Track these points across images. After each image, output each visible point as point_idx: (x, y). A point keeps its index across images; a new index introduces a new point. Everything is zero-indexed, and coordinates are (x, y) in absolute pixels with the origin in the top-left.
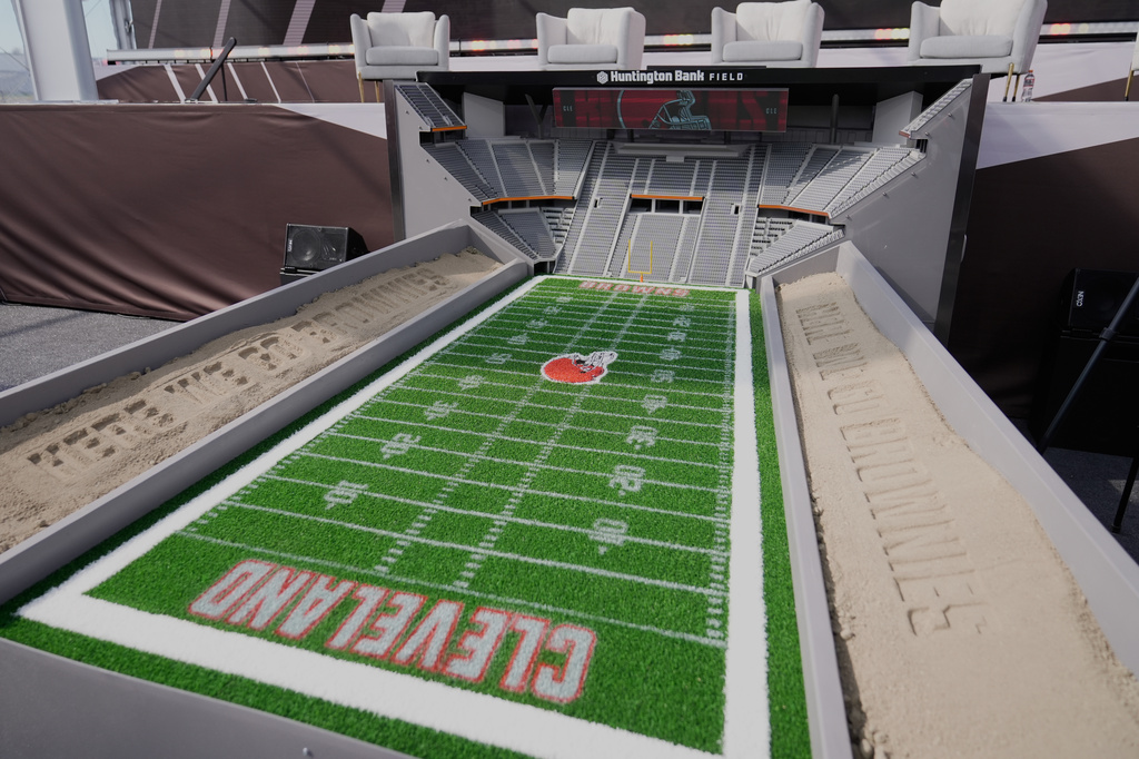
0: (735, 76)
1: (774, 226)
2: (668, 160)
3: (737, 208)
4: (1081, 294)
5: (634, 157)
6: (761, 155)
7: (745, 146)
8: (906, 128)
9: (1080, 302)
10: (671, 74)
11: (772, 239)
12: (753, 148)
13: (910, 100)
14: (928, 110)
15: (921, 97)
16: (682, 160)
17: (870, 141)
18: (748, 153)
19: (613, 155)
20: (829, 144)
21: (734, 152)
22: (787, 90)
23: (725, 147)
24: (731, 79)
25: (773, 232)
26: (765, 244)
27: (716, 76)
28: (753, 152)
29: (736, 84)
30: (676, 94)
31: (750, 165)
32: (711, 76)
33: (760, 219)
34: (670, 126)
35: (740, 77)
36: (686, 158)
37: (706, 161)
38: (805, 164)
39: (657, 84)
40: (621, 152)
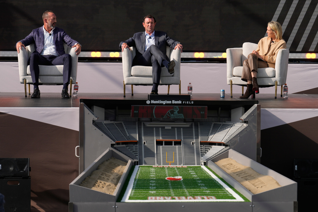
0: (191, 102)
1: (206, 148)
2: (166, 128)
3: (193, 143)
4: (296, 166)
5: (153, 127)
6: (196, 126)
7: (190, 123)
8: (241, 117)
9: (296, 169)
10: (171, 102)
11: (207, 151)
12: (193, 124)
13: (241, 109)
14: (247, 113)
15: (244, 108)
16: (170, 128)
17: (231, 121)
18: (192, 125)
19: (145, 127)
20: (218, 122)
21: (187, 125)
22: (207, 107)
23: (185, 123)
24: (190, 103)
25: (206, 149)
26: (205, 153)
27: (185, 102)
28: (193, 125)
29: (191, 105)
30: (173, 108)
31: (194, 129)
32: (184, 102)
33: (201, 146)
34: (170, 117)
35: (192, 103)
36: (172, 127)
37: (179, 128)
38: (211, 129)
39: (166, 104)
40: (148, 126)
